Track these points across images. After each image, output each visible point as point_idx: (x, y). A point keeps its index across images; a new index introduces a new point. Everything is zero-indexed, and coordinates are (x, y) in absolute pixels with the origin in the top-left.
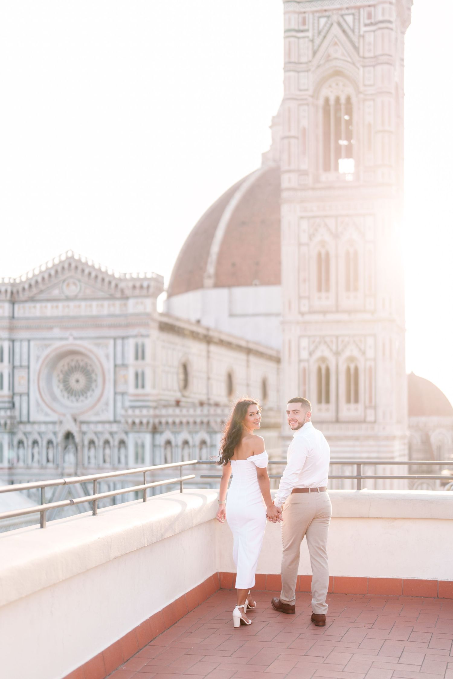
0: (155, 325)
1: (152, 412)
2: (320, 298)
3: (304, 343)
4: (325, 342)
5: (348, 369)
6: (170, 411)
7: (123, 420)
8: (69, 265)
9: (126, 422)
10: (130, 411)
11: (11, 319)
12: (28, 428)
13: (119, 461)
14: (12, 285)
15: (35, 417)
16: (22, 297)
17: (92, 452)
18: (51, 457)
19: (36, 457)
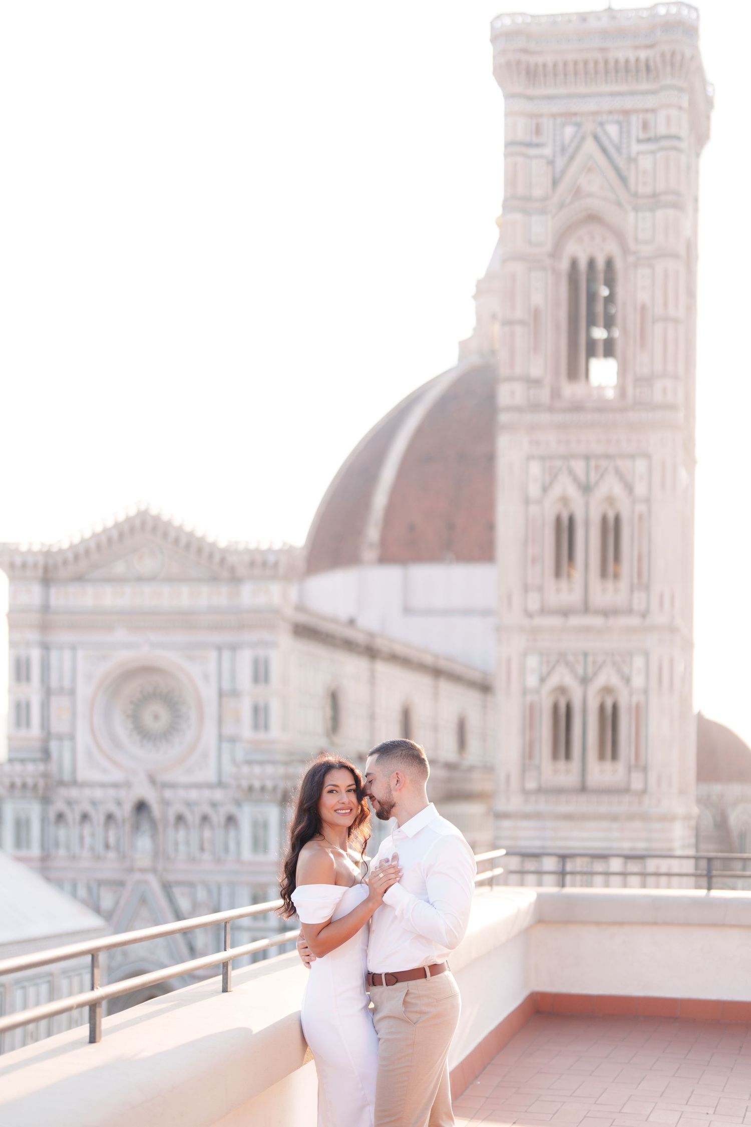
0: (288, 628)
1: (282, 770)
2: (558, 591)
3: (533, 661)
4: (568, 663)
5: (602, 707)
7: (233, 783)
8: (143, 524)
9: (239, 787)
10: (245, 769)
11: (46, 608)
12: (74, 793)
13: (226, 849)
14: (48, 554)
15: (84, 773)
16: (63, 573)
17: (181, 834)
18: (112, 840)
19: (88, 840)
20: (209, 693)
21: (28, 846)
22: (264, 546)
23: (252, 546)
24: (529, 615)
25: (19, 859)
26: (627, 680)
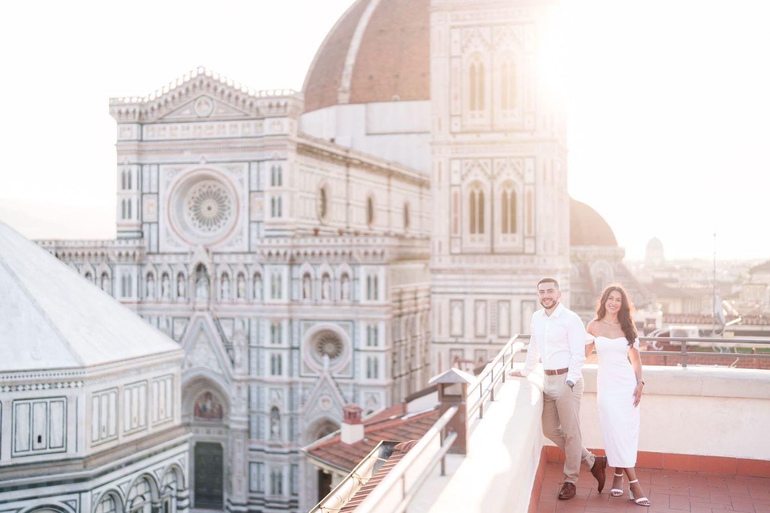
0: (294, 147)
1: (289, 242)
2: (473, 116)
3: (456, 165)
4: (479, 166)
5: (505, 195)
6: (309, 241)
7: (258, 251)
8: (201, 82)
9: (262, 253)
10: (266, 242)
11: (140, 142)
12: (158, 259)
13: (254, 296)
14: (141, 104)
15: (165, 247)
16: (151, 118)
17: (226, 286)
18: (182, 291)
19: (166, 290)
20: (243, 192)
21: (130, 295)
22: (278, 93)
23: (271, 93)
24: (453, 134)
25: (124, 303)
26: (522, 177)
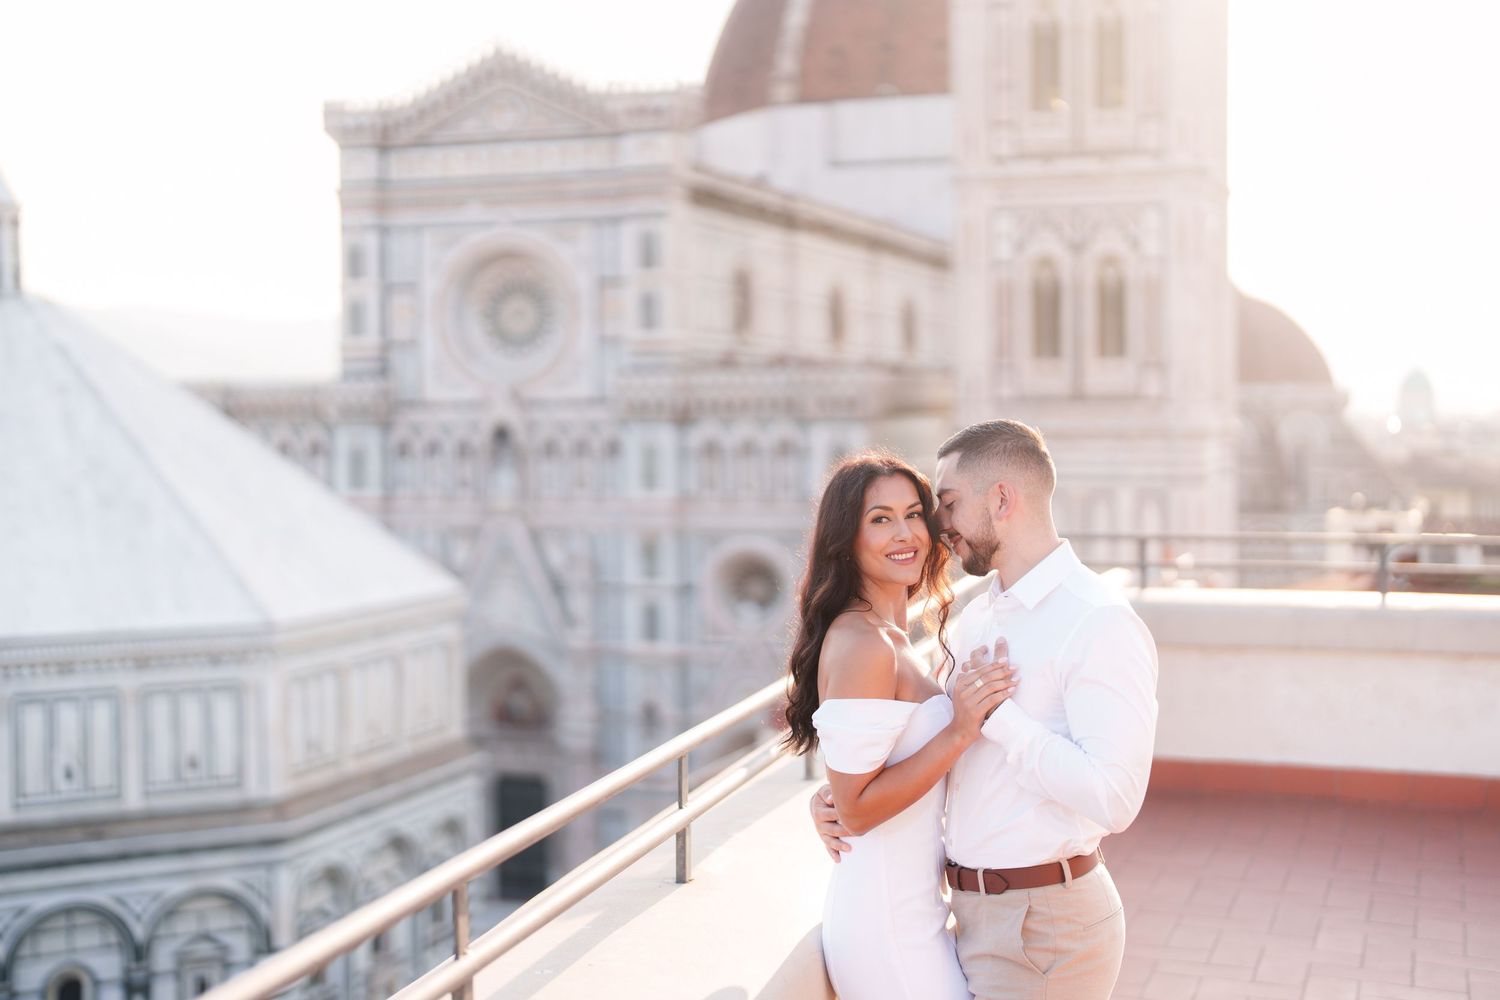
0: (683, 192)
1: (677, 378)
2: (1037, 125)
3: (1005, 225)
4: (1050, 222)
5: (1102, 283)
6: (715, 376)
7: (615, 396)
8: (503, 68)
9: (621, 403)
10: (634, 380)
11: (382, 183)
12: (420, 416)
14: (384, 113)
15: (433, 391)
16: (405, 136)
17: (554, 467)
18: (469, 476)
19: (438, 476)
21: (366, 484)
24: (999, 160)
25: (354, 502)
26: (1135, 244)
